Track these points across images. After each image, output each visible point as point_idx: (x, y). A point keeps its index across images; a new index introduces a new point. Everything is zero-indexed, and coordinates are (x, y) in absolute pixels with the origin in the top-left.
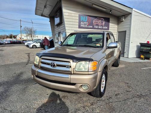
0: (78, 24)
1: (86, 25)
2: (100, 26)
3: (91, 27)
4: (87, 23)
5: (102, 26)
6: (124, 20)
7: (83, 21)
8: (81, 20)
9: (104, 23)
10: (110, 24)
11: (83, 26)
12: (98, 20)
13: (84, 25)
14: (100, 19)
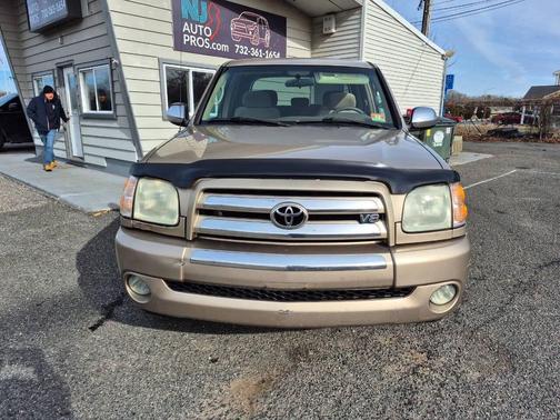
0: (169, 29)
1: (204, 37)
2: (255, 47)
3: (225, 47)
4: (208, 32)
5: (261, 46)
6: (334, 31)
7: (190, 21)
8: (185, 15)
9: (268, 37)
10: (289, 43)
11: (193, 41)
12: (247, 24)
13: (197, 35)
14: (254, 19)
